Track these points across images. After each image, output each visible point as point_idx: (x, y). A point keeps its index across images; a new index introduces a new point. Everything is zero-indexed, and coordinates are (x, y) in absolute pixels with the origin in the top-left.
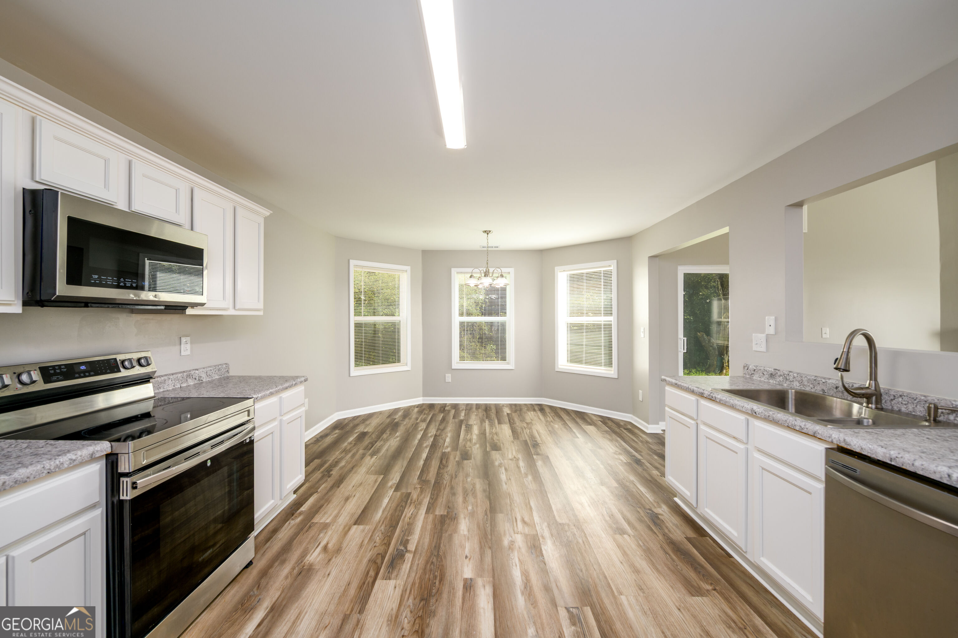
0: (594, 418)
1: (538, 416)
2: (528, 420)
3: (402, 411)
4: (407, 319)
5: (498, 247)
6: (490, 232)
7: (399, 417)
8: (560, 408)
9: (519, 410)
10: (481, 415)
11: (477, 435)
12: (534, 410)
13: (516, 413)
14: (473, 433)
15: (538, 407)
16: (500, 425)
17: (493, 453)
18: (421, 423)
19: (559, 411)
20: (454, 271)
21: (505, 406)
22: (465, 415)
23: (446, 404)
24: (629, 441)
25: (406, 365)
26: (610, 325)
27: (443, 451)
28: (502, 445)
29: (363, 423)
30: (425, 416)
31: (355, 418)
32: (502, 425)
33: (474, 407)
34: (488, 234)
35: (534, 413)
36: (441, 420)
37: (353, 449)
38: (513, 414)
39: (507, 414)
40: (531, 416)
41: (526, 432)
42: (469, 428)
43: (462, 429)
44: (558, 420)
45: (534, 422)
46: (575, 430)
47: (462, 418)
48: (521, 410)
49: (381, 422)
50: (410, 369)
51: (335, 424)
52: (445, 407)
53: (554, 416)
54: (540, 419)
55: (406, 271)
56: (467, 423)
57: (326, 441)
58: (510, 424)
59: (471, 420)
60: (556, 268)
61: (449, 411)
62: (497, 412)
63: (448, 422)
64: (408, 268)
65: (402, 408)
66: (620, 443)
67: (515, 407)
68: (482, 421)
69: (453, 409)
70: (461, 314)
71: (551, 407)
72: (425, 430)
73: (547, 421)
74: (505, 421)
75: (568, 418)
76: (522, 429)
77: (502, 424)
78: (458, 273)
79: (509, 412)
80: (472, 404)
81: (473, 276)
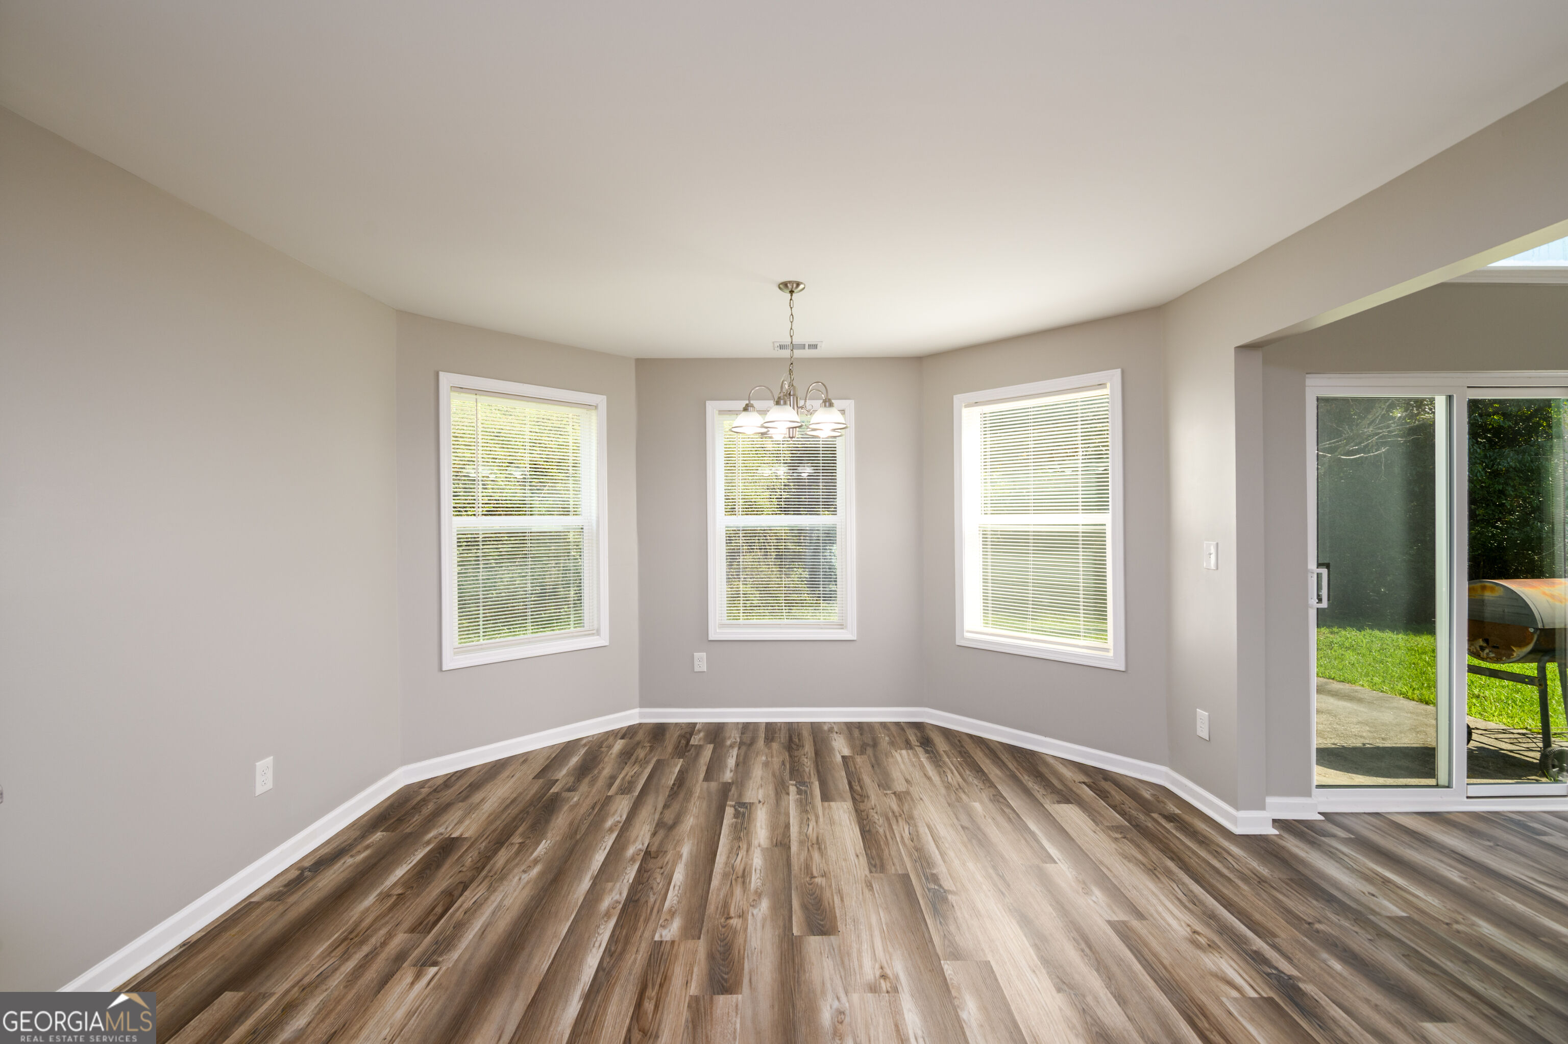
0: (1067, 773)
1: (922, 767)
2: (900, 786)
3: (583, 751)
4: (598, 522)
5: (814, 346)
6: (798, 284)
7: (568, 774)
8: (971, 737)
9: (871, 743)
10: (776, 762)
11: (763, 850)
12: (908, 745)
13: (866, 756)
14: (755, 842)
15: (916, 734)
16: (826, 804)
17: (814, 943)
18: (619, 797)
19: (970, 747)
20: (712, 407)
21: (836, 729)
22: (737, 765)
23: (695, 724)
24: (1207, 876)
25: (598, 633)
26: (1101, 535)
27: (657, 938)
28: (837, 900)
29: (463, 800)
30: (636, 768)
31: (450, 780)
32: (833, 804)
33: (762, 735)
34: (792, 292)
35: (909, 755)
36: (674, 784)
37: (380, 929)
38: (859, 759)
39: (843, 757)
40: (902, 766)
41: (902, 837)
42: (744, 812)
43: (725, 822)
44: (976, 782)
45: (915, 791)
46: (1033, 826)
47: (728, 776)
48: (875, 744)
49: (514, 795)
50: (607, 644)
51: (389, 802)
52: (691, 734)
53: (960, 764)
54: (929, 778)
55: (596, 407)
56: (740, 795)
57: (320, 885)
58: (854, 799)
59: (751, 782)
60: (958, 399)
61: (699, 748)
62: (817, 753)
63: (690, 793)
64: (601, 400)
65: (584, 741)
66: (1184, 884)
67: (861, 734)
68: (780, 789)
69: (710, 743)
70: (731, 511)
71: (947, 733)
72: (622, 827)
73: (948, 787)
74: (841, 786)
75: (998, 772)
76: (888, 819)
77: (832, 801)
78: (721, 412)
79: (846, 752)
80: (756, 724)
81: (752, 406)
